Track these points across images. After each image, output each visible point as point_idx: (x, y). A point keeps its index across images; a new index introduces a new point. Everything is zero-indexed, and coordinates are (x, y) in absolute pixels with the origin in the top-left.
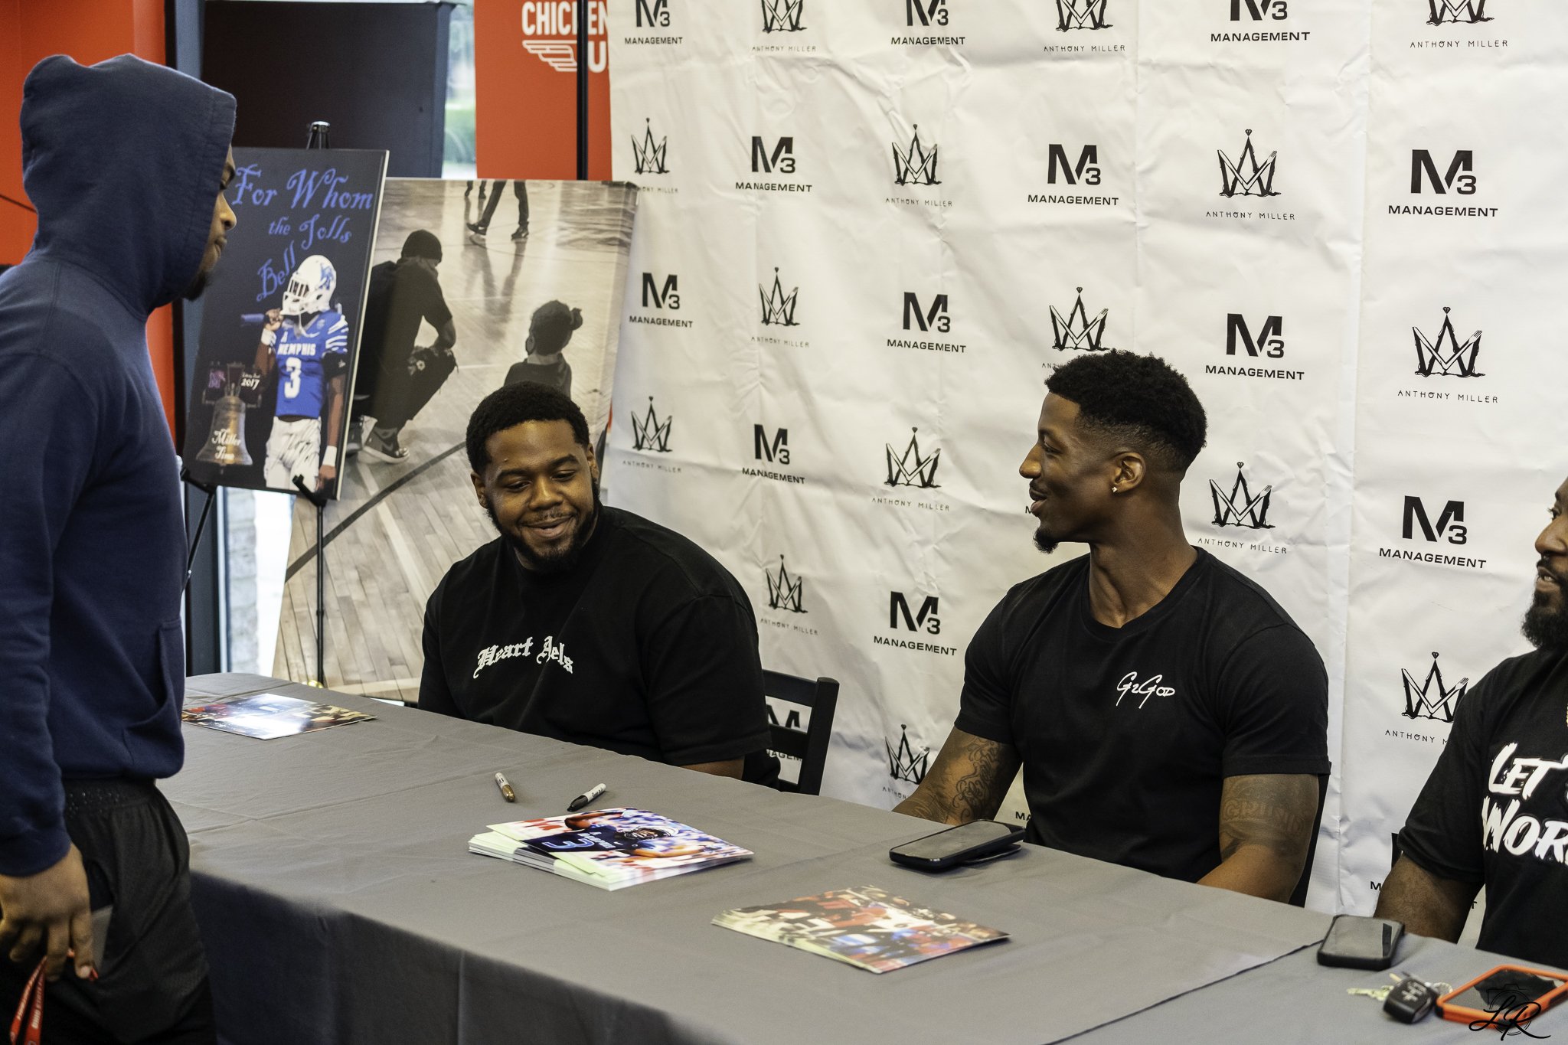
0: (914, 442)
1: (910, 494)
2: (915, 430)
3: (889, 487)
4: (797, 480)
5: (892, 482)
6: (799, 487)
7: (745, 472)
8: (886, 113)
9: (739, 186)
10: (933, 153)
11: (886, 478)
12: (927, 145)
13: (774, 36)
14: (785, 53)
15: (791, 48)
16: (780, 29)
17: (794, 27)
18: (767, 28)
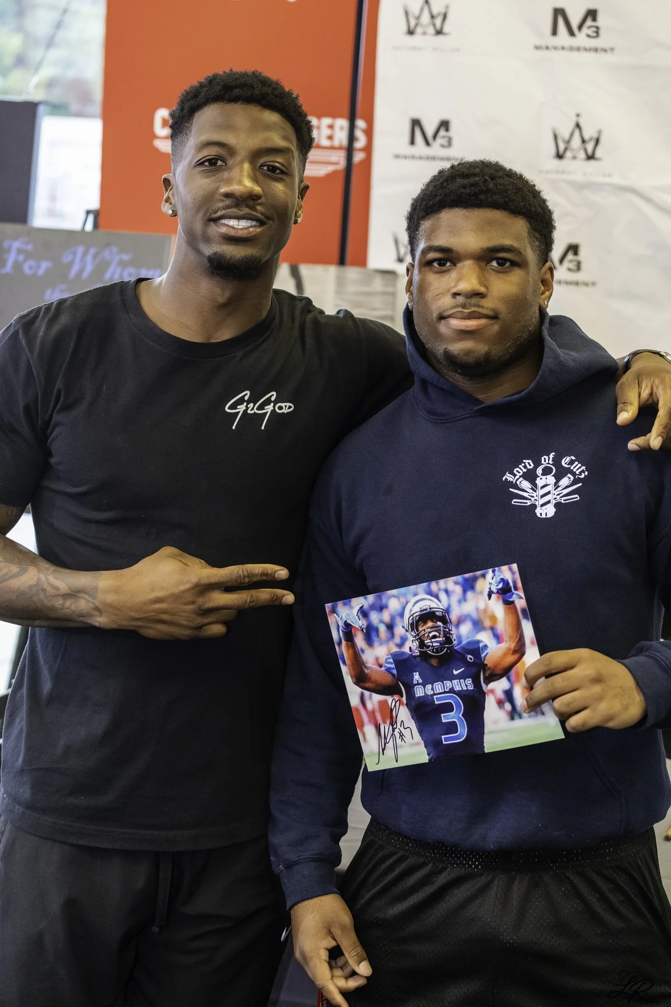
13: (566, 163)
14: (578, 177)
15: (585, 174)
16: (574, 158)
17: (590, 157)
18: (560, 156)
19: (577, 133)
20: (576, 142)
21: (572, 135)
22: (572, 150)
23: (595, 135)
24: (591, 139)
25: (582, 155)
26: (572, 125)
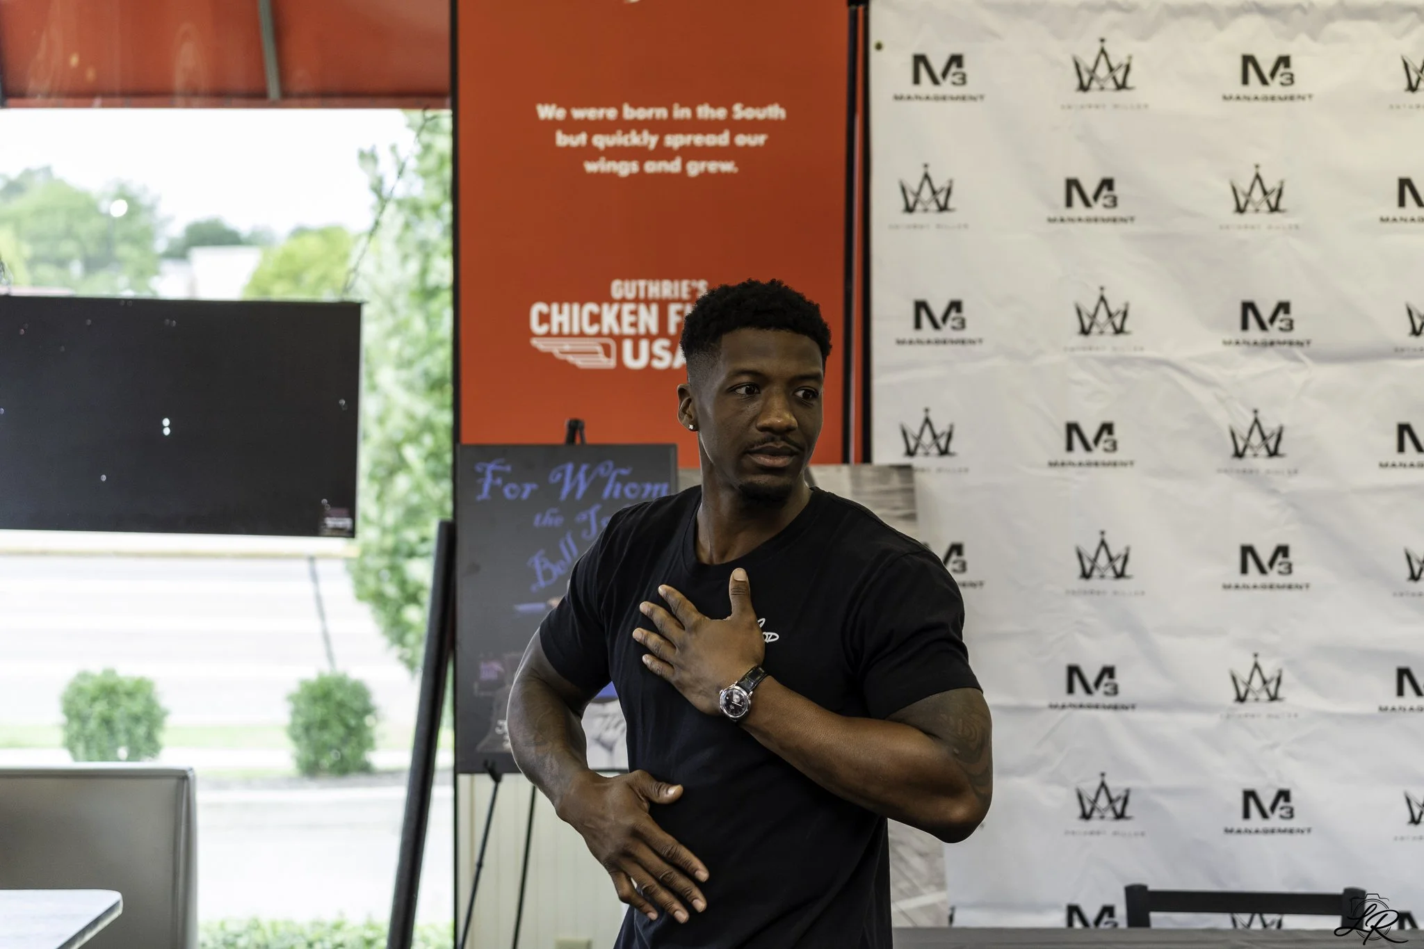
0: (1256, 666)
1: (1258, 707)
2: (1256, 655)
3: (1238, 705)
4: (1125, 707)
5: (1241, 699)
6: (1129, 714)
7: (1053, 707)
8: (1222, 401)
9: (1053, 464)
10: (1277, 432)
11: (1233, 695)
12: (1269, 426)
13: (1093, 338)
14: (1107, 353)
15: (1115, 349)
16: (1102, 333)
17: (1119, 331)
18: (1085, 332)
19: (1102, 307)
20: (1102, 316)
21: (1097, 309)
22: (1098, 325)
23: (1122, 308)
24: (1118, 313)
25: (1110, 329)
26: (1096, 299)
